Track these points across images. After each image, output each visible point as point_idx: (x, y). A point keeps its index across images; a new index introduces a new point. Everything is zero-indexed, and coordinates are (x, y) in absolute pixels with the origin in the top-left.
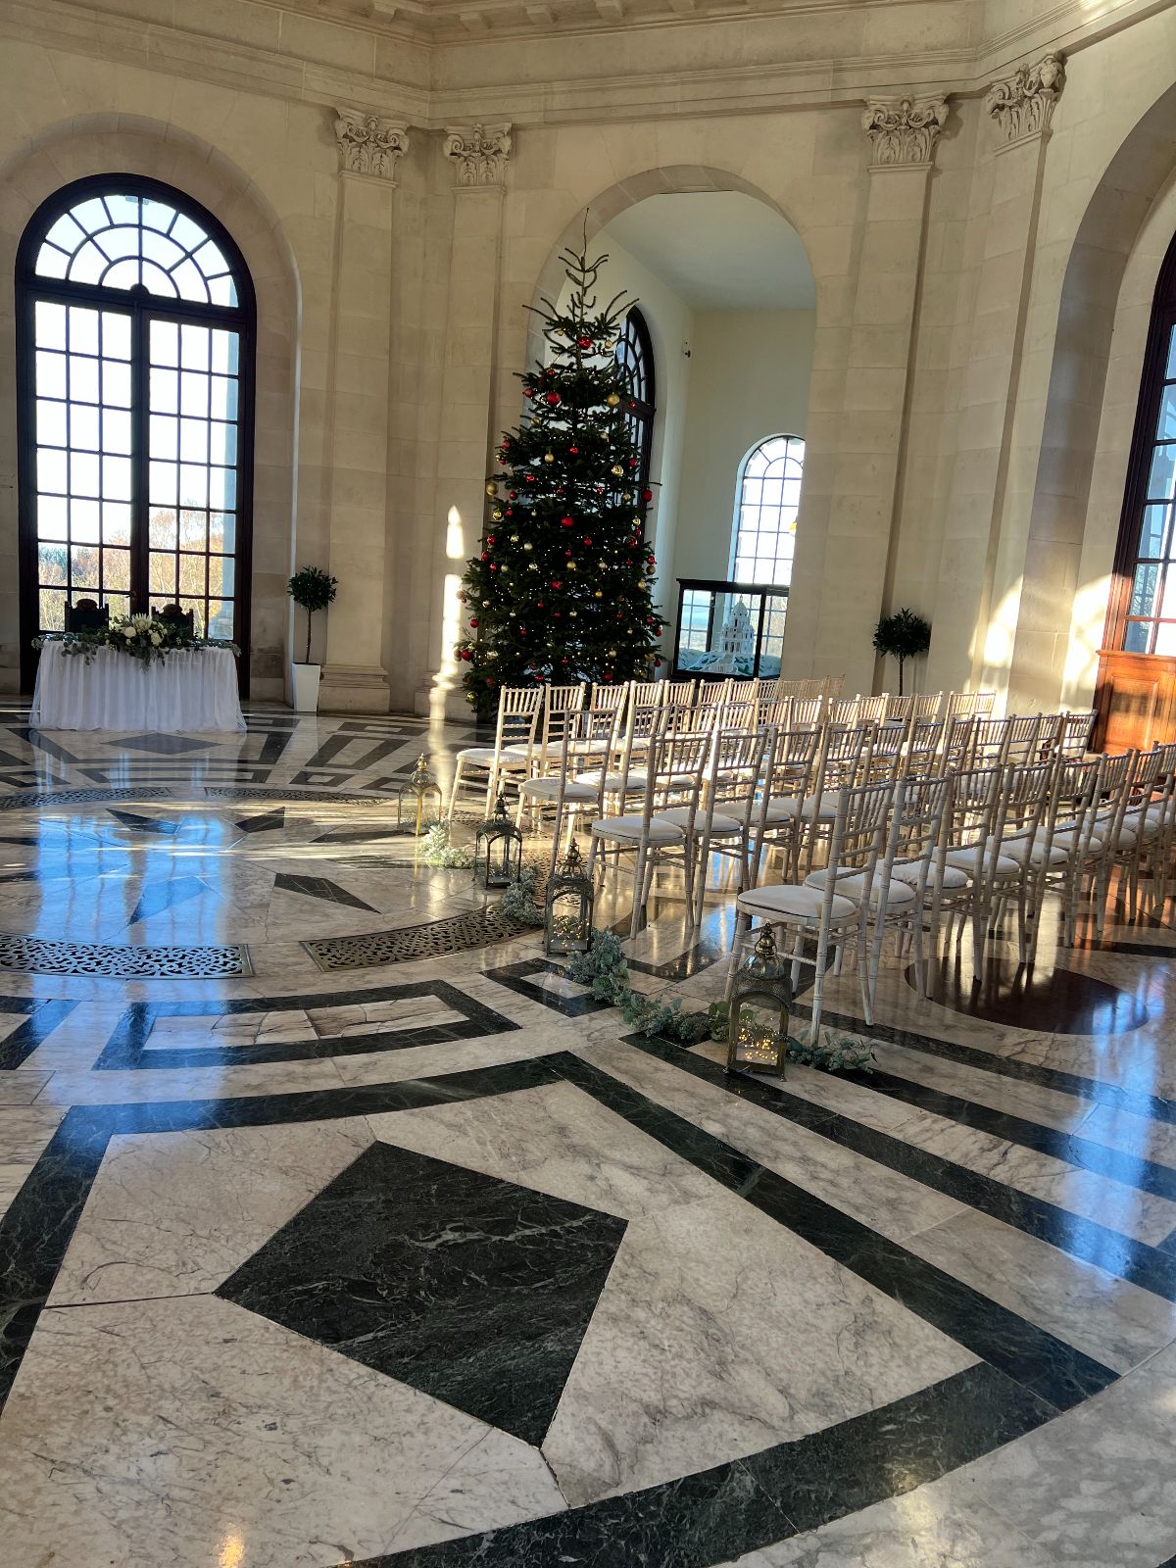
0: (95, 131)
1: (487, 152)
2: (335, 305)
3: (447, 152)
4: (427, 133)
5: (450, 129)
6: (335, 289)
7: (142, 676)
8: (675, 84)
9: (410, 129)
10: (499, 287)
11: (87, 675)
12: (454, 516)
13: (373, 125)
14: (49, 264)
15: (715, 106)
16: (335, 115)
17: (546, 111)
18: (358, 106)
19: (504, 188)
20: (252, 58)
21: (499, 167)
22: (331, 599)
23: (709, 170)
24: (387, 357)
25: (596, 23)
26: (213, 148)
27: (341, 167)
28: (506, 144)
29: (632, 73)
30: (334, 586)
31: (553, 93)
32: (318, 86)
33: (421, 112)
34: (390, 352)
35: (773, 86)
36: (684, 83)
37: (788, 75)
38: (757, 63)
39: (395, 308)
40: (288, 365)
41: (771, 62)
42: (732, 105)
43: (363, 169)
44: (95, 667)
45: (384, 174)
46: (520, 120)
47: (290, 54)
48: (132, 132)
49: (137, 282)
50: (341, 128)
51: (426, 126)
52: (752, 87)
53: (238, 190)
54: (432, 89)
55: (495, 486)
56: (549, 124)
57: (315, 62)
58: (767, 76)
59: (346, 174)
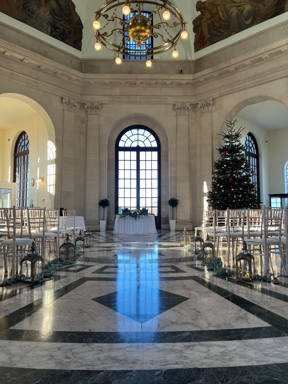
0: (129, 118)
1: (208, 105)
2: (176, 143)
3: (199, 107)
4: (195, 105)
5: (199, 102)
6: (176, 139)
7: (135, 222)
8: (249, 81)
9: (191, 105)
10: (212, 132)
11: (124, 222)
12: (205, 183)
13: (183, 105)
14: (121, 144)
15: (259, 83)
16: (175, 105)
17: (220, 94)
18: (180, 102)
19: (212, 112)
20: (158, 98)
21: (211, 108)
22: (177, 204)
23: (260, 97)
24: (188, 151)
25: (230, 74)
26: (151, 116)
27: (177, 115)
28: (212, 102)
29: (239, 81)
30: (178, 202)
31: (221, 90)
32: (171, 100)
33: (193, 101)
34: (189, 150)
35: (273, 75)
36: (251, 80)
37: (277, 72)
38: (269, 71)
39: (189, 141)
40: (167, 156)
41: (272, 70)
42: (263, 82)
43: (181, 114)
44: (126, 220)
45: (186, 114)
46: (214, 97)
47: (165, 96)
48: (137, 117)
49: (137, 145)
50: (176, 107)
51: (194, 103)
52: (268, 77)
53: (156, 124)
54: (195, 96)
55: (214, 175)
56: (221, 96)
57: (171, 96)
58: (271, 74)
59: (178, 116)
